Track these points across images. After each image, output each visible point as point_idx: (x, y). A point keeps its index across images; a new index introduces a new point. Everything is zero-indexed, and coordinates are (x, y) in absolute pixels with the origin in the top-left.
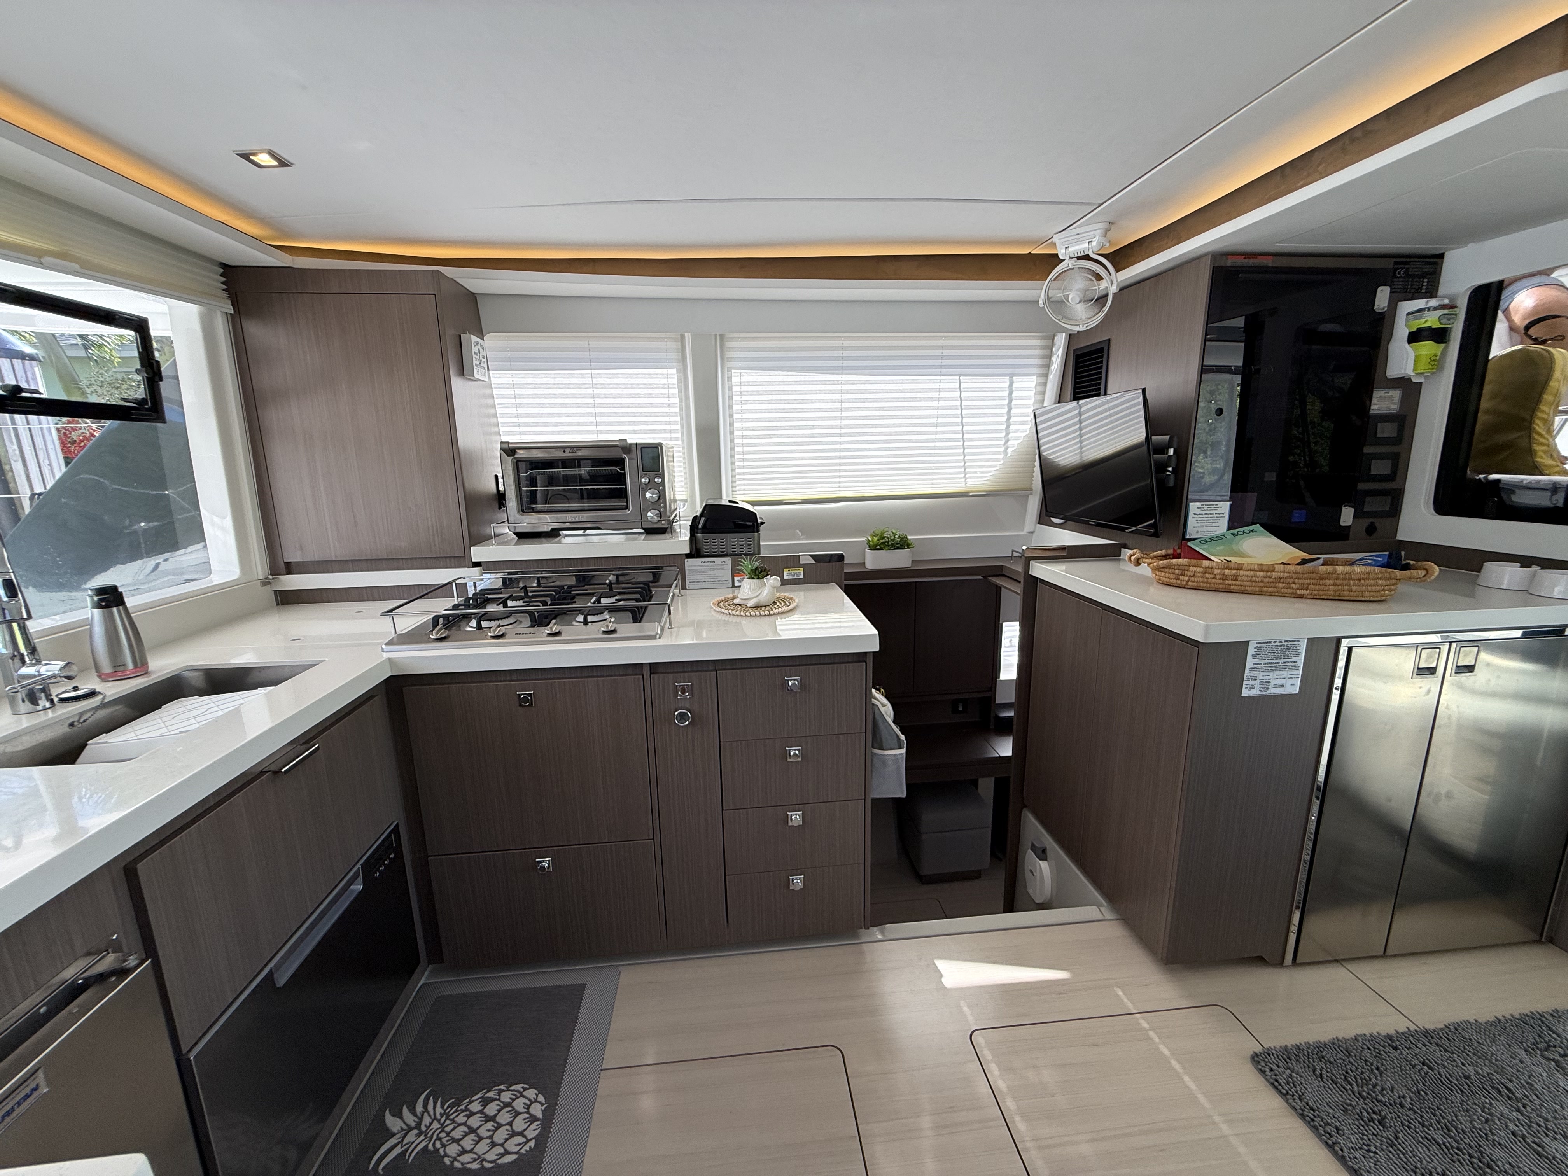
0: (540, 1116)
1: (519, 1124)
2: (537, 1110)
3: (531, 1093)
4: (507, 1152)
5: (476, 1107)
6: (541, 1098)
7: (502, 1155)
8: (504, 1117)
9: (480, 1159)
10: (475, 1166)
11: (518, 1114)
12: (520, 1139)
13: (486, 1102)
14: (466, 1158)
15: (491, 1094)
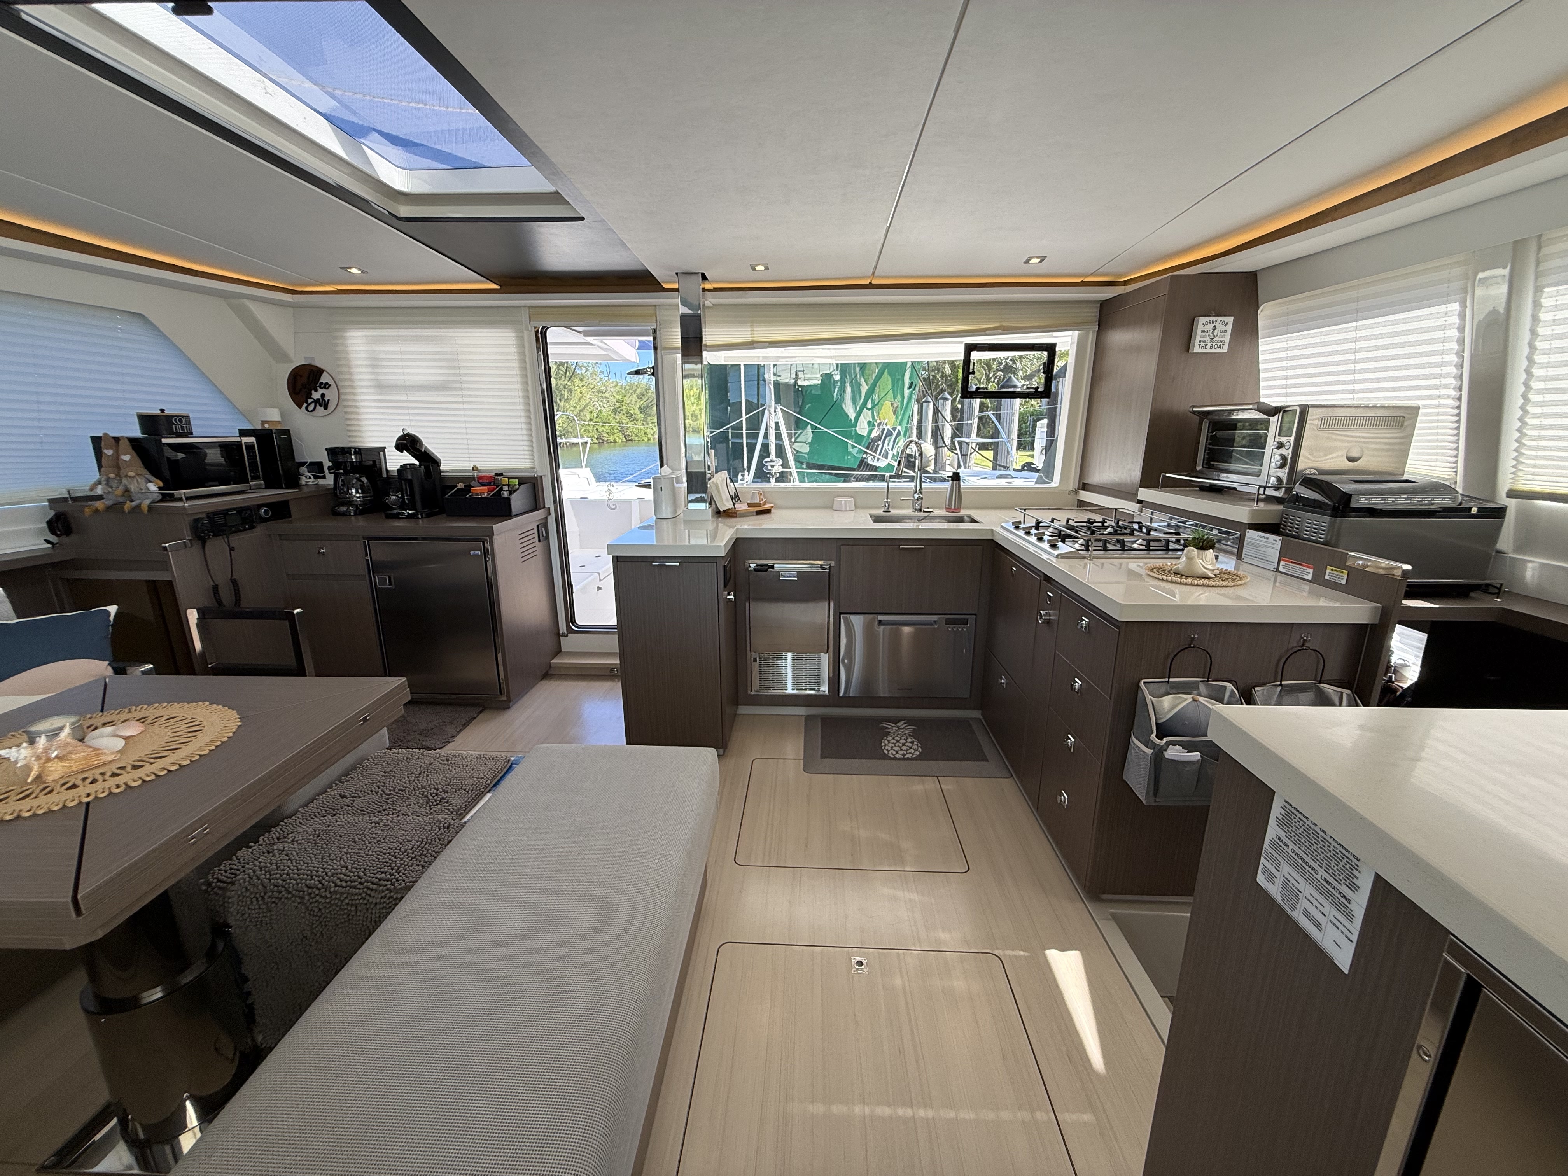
0: (906, 757)
1: (901, 752)
2: (909, 756)
3: (917, 753)
4: (888, 751)
5: (909, 740)
6: (914, 756)
7: (887, 750)
8: (904, 748)
9: (886, 745)
10: (883, 744)
11: (906, 751)
12: (894, 753)
13: (912, 743)
14: (886, 742)
15: (915, 743)
